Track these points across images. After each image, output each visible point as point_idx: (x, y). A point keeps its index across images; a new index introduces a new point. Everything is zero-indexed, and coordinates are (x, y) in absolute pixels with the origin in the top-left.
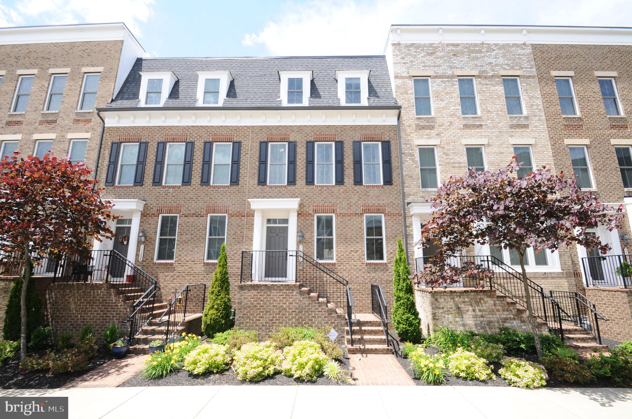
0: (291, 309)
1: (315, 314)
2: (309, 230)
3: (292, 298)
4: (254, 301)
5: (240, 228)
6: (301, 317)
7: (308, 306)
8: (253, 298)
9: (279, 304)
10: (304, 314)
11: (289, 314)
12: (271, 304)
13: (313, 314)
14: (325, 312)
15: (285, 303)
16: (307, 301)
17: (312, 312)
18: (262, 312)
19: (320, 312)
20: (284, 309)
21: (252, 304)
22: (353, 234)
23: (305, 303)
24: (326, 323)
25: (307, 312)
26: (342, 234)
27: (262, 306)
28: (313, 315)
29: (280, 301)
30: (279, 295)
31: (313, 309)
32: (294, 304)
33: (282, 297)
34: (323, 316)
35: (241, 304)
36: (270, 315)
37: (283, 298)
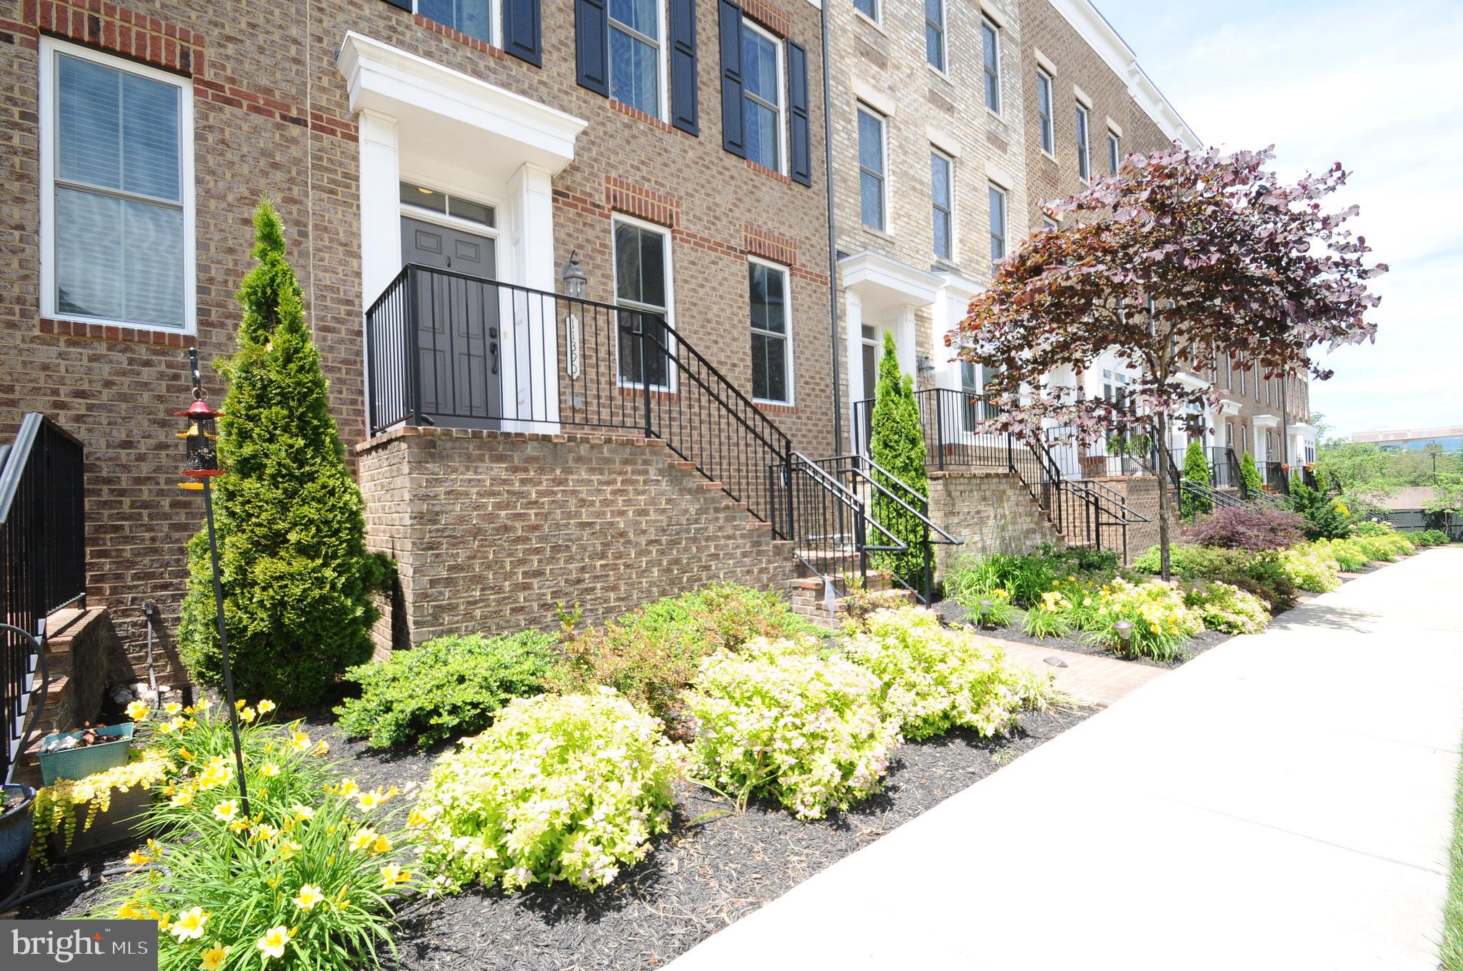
0: (644, 532)
1: (716, 547)
2: (598, 267)
3: (644, 492)
4: (499, 506)
5: (278, 176)
6: (677, 561)
7: (696, 521)
8: (493, 494)
9: (600, 514)
10: (686, 549)
11: (640, 553)
12: (569, 515)
13: (712, 545)
14: (743, 536)
15: (622, 513)
16: (691, 502)
17: (707, 539)
18: (537, 551)
19: (729, 537)
20: (622, 534)
21: (491, 518)
23: (686, 511)
24: (748, 572)
25: (695, 540)
27: (536, 528)
28: (713, 550)
29: (605, 503)
30: (600, 483)
31: (711, 530)
32: (653, 516)
33: (609, 489)
34: (739, 551)
35: (435, 522)
36: (570, 559)
37: (614, 493)
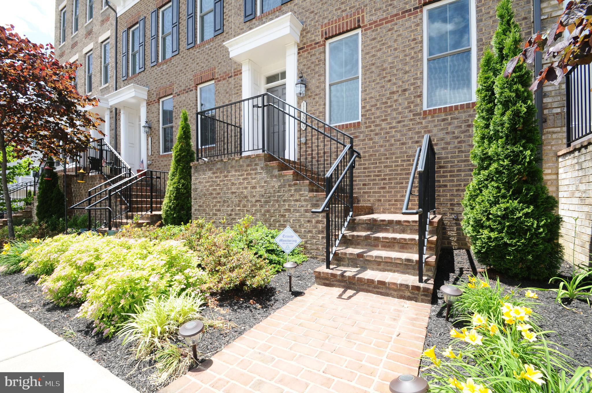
0: (254, 196)
1: (289, 205)
2: (317, 73)
3: (255, 179)
4: (210, 186)
5: (227, 95)
6: (268, 211)
7: (279, 192)
8: (208, 182)
9: (238, 188)
10: (273, 205)
11: (252, 206)
12: (228, 189)
13: (287, 204)
14: (305, 200)
15: (246, 188)
16: (276, 182)
17: (284, 201)
18: (219, 202)
19: (297, 201)
20: (246, 197)
21: (208, 190)
22: (396, 57)
23: (274, 186)
24: (309, 221)
25: (277, 201)
26: (373, 64)
27: (219, 194)
28: (287, 207)
29: (240, 184)
30: (239, 175)
31: (286, 196)
32: (258, 189)
33: (241, 178)
34: (303, 209)
35: (196, 191)
36: (228, 206)
37: (244, 179)
